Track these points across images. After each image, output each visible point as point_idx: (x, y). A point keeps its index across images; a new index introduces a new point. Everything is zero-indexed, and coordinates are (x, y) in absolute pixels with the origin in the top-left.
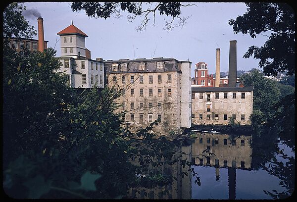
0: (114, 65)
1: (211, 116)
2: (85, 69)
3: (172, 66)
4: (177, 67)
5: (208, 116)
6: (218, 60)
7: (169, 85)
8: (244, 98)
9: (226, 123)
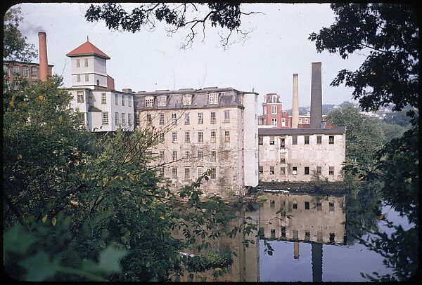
0: (147, 98)
1: (286, 170)
2: (106, 103)
3: (231, 98)
4: (237, 99)
5: (283, 169)
6: (295, 90)
7: (226, 127)
8: (333, 143)
9: (308, 179)
